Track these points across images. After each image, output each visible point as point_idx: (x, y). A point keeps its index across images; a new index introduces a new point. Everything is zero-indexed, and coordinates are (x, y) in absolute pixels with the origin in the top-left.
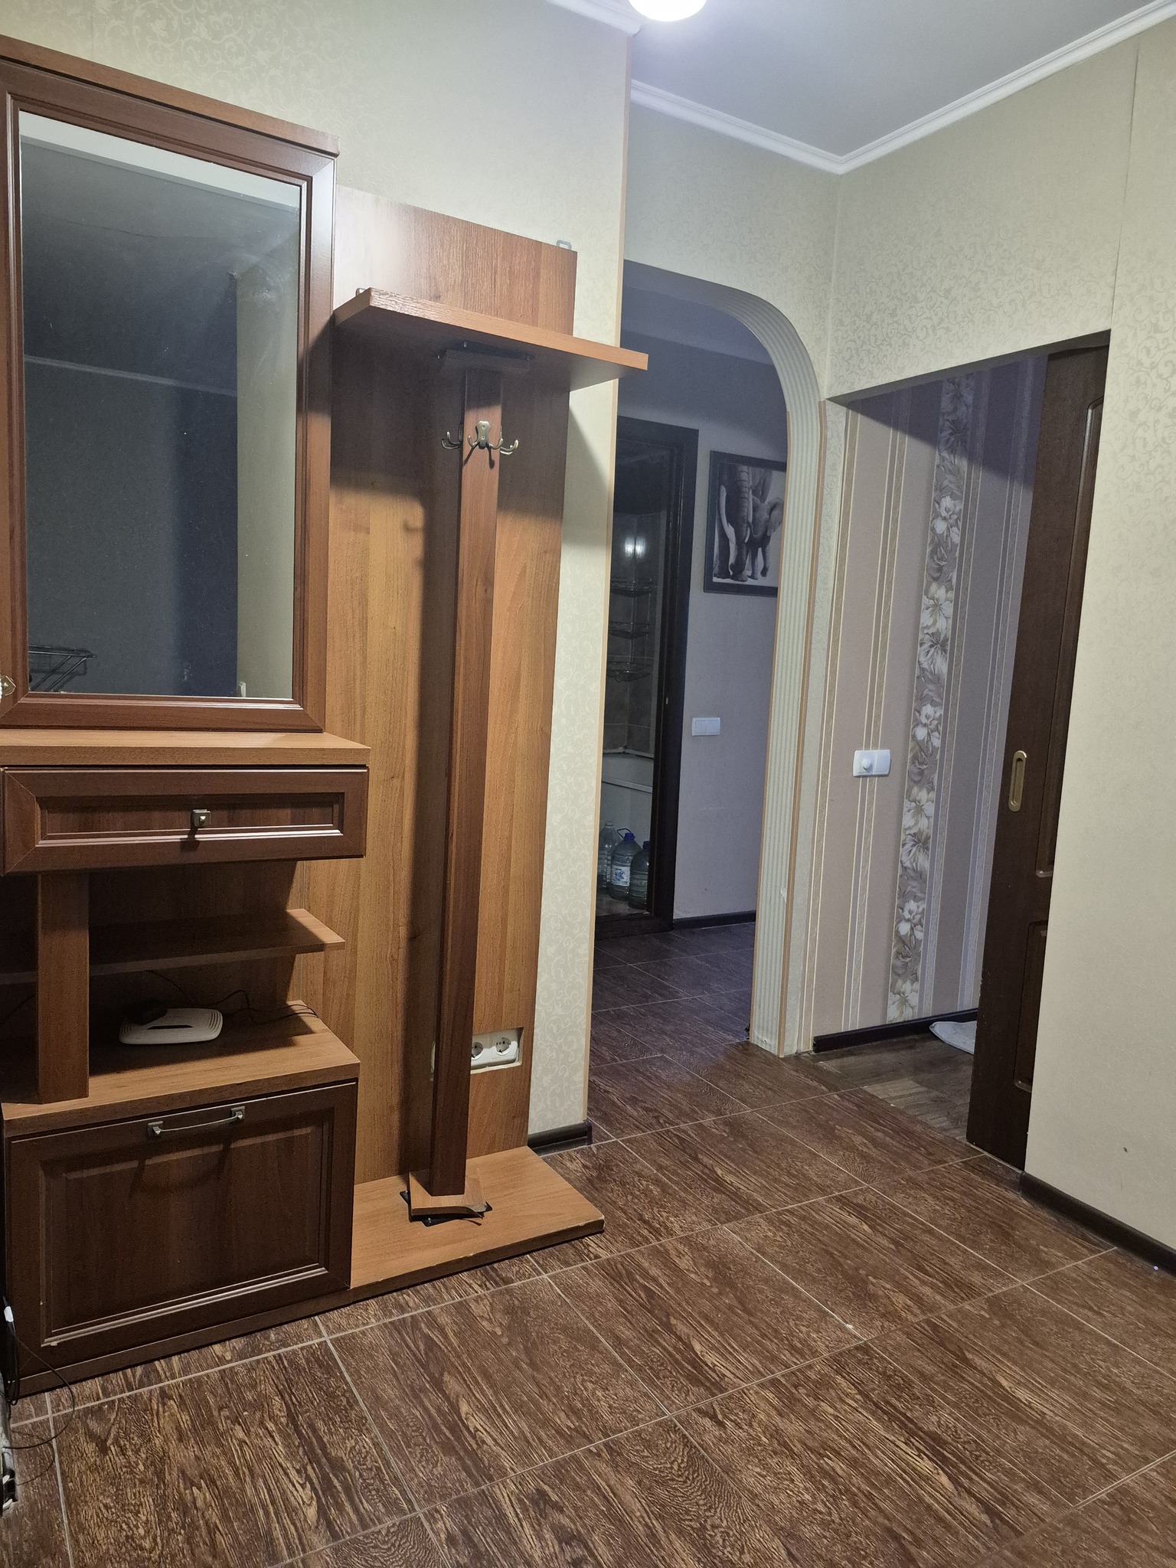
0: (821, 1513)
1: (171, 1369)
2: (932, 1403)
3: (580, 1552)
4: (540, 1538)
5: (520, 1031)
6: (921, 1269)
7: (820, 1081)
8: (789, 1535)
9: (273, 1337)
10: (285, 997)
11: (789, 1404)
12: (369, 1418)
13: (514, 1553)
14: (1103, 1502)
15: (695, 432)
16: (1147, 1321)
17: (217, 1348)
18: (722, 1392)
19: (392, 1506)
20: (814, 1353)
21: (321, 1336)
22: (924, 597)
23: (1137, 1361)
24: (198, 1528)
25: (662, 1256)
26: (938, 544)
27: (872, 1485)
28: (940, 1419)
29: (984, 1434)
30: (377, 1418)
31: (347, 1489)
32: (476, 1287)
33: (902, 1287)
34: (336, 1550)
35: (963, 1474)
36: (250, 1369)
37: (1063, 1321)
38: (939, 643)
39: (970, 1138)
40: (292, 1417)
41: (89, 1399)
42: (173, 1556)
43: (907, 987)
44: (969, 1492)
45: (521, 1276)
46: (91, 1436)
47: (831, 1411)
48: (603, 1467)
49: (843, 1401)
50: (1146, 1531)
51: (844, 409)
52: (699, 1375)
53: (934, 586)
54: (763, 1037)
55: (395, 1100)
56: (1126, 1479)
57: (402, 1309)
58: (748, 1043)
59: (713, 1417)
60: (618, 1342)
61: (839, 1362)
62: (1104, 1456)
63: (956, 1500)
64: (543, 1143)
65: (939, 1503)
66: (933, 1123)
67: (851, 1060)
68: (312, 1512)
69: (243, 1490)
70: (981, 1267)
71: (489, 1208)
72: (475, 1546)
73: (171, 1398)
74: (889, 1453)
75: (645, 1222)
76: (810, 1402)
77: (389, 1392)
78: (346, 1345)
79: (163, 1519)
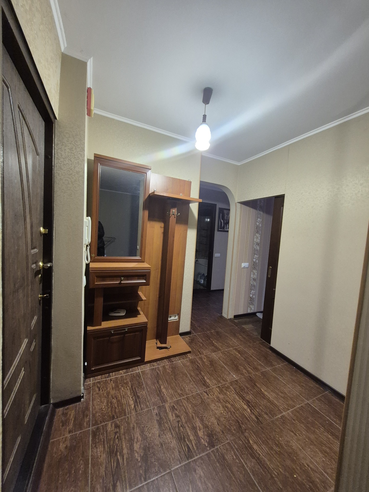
0: (224, 415)
1: (113, 375)
2: (248, 393)
3: (179, 419)
4: (172, 416)
5: (178, 314)
6: (249, 364)
7: (235, 324)
8: (218, 419)
9: (131, 370)
10: (137, 308)
11: (221, 391)
12: (145, 388)
13: (167, 418)
14: (279, 418)
15: (216, 205)
16: (292, 379)
17: (121, 371)
18: (209, 388)
19: (147, 407)
20: (227, 381)
21: (139, 370)
22: (255, 236)
23: (289, 388)
24: (113, 408)
25: (201, 359)
26: (257, 227)
27: (235, 410)
28: (249, 397)
29: (257, 401)
30: (147, 388)
31: (140, 402)
32: (167, 362)
33: (245, 369)
34: (136, 414)
35: (252, 409)
36: (126, 376)
37: (275, 378)
38: (258, 244)
39: (261, 338)
40: (132, 386)
41: (98, 380)
42: (108, 413)
43: (252, 306)
44: (254, 414)
45: (175, 361)
46: (98, 387)
47: (229, 394)
48: (185, 402)
49: (231, 392)
50: (288, 425)
51: (240, 204)
52: (205, 384)
53: (257, 234)
54: (224, 315)
55: (156, 326)
56: (284, 413)
57: (153, 366)
58: (222, 316)
59: (207, 393)
60: (191, 376)
61: (231, 383)
62: (280, 408)
63: (251, 415)
64: (182, 334)
65: (247, 415)
66: (255, 334)
67: (240, 320)
68: (133, 406)
69: (122, 401)
70: (260, 365)
71: (171, 347)
72: (161, 417)
73: (112, 381)
74: (239, 404)
75: (199, 351)
76: (225, 391)
77: (149, 382)
78: (143, 372)
79: (108, 405)
